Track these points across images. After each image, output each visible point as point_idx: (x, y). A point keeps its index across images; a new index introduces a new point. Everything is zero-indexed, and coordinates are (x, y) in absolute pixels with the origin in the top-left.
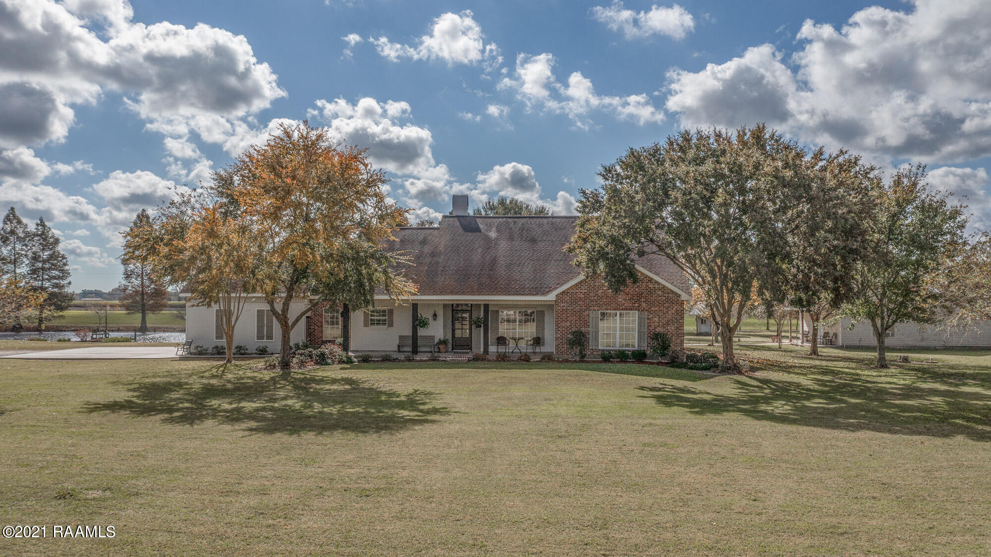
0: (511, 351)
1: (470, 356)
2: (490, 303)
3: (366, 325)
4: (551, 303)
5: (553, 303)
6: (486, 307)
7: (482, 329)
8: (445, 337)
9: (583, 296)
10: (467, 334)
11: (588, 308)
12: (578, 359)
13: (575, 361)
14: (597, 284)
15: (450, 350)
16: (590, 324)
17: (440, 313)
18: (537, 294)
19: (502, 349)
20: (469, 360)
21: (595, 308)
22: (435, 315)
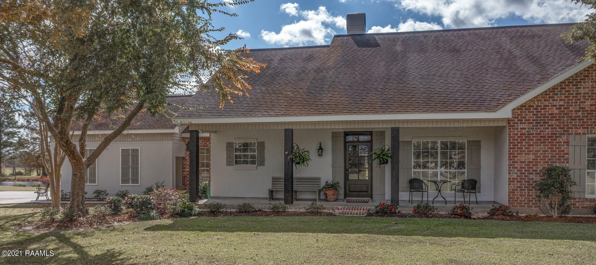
0: (431, 199)
1: (372, 206)
2: (401, 126)
3: (229, 164)
4: (500, 124)
5: (505, 124)
6: (395, 132)
7: (388, 168)
8: (334, 177)
9: (557, 111)
10: (366, 175)
11: (566, 131)
12: (555, 215)
13: (549, 218)
14: (582, 91)
15: (342, 197)
16: (571, 157)
17: (328, 146)
18: (478, 110)
19: (417, 197)
20: (370, 215)
21: (580, 131)
22: (321, 149)
